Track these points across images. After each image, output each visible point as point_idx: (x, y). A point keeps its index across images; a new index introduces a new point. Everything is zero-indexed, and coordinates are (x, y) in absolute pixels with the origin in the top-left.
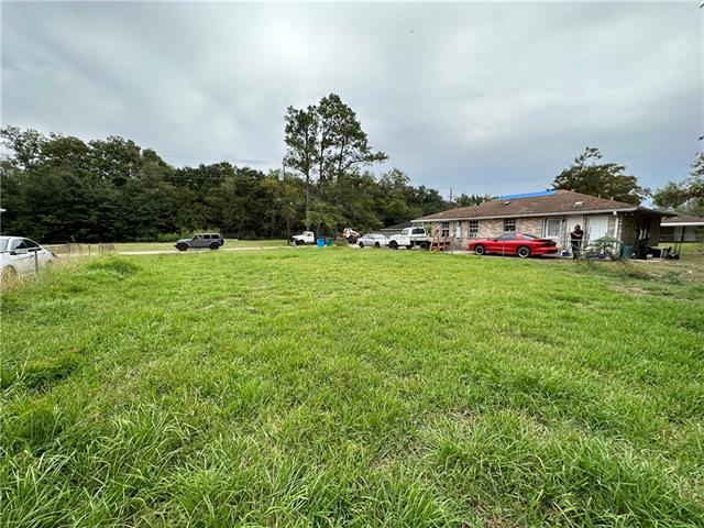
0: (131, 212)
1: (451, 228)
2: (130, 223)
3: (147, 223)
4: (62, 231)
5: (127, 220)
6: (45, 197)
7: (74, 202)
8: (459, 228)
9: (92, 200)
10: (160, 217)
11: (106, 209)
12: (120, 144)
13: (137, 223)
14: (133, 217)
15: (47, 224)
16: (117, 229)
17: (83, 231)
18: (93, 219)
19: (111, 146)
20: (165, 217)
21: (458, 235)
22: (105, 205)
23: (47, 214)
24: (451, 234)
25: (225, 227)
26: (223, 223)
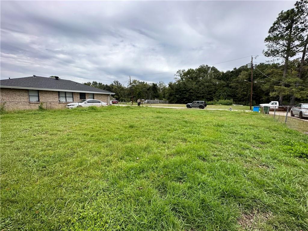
4: (180, 100)
25: (237, 98)
26: (236, 96)
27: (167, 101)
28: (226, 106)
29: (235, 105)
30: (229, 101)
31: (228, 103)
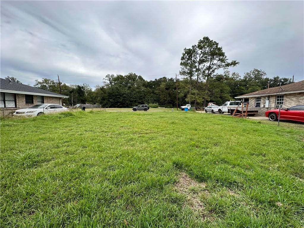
0: (131, 98)
1: (262, 101)
2: (131, 101)
3: (135, 101)
4: (114, 104)
5: (130, 100)
6: (111, 94)
7: (117, 95)
8: (267, 102)
9: (121, 94)
10: (139, 99)
11: (125, 97)
12: (132, 75)
13: (132, 101)
14: (132, 99)
15: (111, 102)
16: (127, 103)
17: (119, 104)
18: (121, 100)
19: (129, 76)
20: (141, 99)
21: (267, 106)
22: (124, 95)
23: (111, 99)
24: (262, 106)
25: (161, 103)
26: (160, 101)
27: (100, 106)
28: (154, 109)
29: (160, 108)
30: (155, 104)
31: (156, 107)
